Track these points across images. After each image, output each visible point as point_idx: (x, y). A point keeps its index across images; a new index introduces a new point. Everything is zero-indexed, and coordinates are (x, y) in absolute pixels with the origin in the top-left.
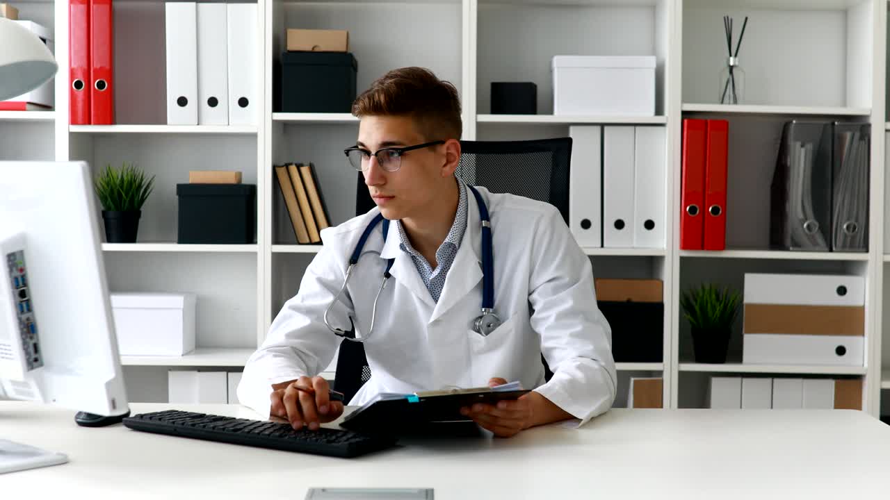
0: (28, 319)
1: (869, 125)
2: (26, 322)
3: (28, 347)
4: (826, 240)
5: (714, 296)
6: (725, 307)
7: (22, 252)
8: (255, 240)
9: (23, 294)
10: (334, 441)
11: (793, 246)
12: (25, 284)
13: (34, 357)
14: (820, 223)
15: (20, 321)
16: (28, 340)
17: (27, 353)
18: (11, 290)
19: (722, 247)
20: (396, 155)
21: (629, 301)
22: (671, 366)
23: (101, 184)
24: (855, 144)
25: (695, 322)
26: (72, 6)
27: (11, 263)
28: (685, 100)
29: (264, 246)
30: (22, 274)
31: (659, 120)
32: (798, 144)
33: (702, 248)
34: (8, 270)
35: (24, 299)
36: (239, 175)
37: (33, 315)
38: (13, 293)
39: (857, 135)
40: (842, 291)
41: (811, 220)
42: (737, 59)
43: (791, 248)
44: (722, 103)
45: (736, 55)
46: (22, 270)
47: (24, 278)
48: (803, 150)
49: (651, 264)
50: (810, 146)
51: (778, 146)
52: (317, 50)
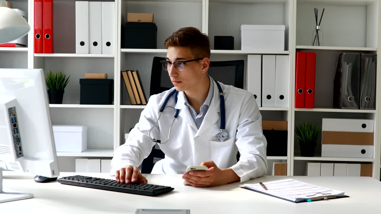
0: (17, 136)
1: (376, 55)
2: (16, 137)
3: (17, 148)
4: (357, 104)
5: (309, 128)
6: (314, 132)
7: (15, 108)
8: (113, 103)
9: (15, 125)
10: (147, 189)
11: (343, 107)
12: (16, 121)
13: (19, 153)
14: (354, 97)
15: (14, 137)
16: (17, 145)
17: (16, 150)
18: (10, 124)
19: (313, 107)
20: (182, 64)
21: (273, 130)
22: (290, 158)
23: (47, 79)
24: (370, 63)
25: (301, 139)
26: (35, 2)
27: (10, 112)
28: (297, 44)
29: (117, 106)
30: (14, 117)
31: (286, 52)
32: (346, 63)
33: (304, 107)
34: (8, 115)
35: (15, 128)
36: (106, 75)
37: (19, 135)
38: (11, 125)
39: (371, 59)
40: (364, 126)
41: (351, 96)
42: (320, 26)
43: (342, 108)
44: (313, 45)
45: (319, 25)
46: (14, 115)
47: (15, 119)
48: (348, 66)
49: (282, 115)
50: (350, 64)
51: (337, 64)
52: (140, 22)
